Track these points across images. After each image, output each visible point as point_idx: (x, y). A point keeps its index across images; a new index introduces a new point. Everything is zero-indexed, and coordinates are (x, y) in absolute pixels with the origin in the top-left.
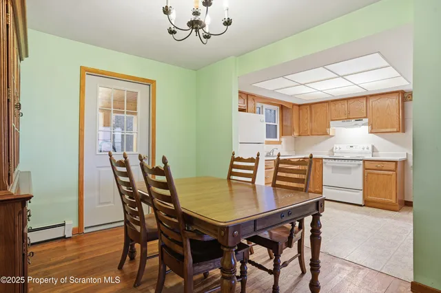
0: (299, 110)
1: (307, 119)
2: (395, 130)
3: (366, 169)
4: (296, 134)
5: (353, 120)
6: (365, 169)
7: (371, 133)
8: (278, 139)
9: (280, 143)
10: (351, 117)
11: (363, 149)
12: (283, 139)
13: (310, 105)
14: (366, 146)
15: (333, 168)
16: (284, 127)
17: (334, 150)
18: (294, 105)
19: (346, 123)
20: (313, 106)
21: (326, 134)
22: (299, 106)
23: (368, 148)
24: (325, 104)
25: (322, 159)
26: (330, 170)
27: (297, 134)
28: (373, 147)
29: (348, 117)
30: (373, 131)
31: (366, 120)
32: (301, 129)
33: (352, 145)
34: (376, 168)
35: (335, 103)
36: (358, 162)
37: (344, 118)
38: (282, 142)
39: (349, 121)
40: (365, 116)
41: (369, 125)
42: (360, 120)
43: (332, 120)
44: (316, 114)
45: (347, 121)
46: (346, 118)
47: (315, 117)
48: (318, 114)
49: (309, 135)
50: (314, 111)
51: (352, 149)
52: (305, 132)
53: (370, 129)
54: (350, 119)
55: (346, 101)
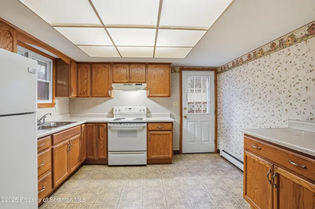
0: (78, 68)
1: (86, 78)
2: (167, 95)
3: (150, 131)
4: (73, 95)
5: (134, 84)
6: (148, 130)
7: (149, 97)
8: (50, 101)
10: (132, 81)
12: (57, 101)
13: (90, 64)
16: (58, 86)
17: (114, 112)
18: (72, 61)
19: (127, 87)
20: (93, 65)
21: (107, 96)
22: (78, 63)
23: (144, 110)
24: (107, 66)
25: (106, 123)
26: (116, 135)
27: (76, 95)
28: (147, 109)
29: (129, 81)
30: (151, 95)
31: (145, 85)
32: (79, 89)
33: (130, 107)
35: (117, 65)
36: (143, 125)
37: (126, 81)
38: (55, 104)
39: (130, 85)
40: (144, 81)
41: (147, 90)
42: (140, 85)
43: (114, 82)
44: (96, 75)
45: (128, 85)
46: (128, 81)
47: (95, 78)
48: (99, 75)
49: (88, 97)
50: (95, 71)
51: (131, 111)
52: (84, 94)
53: (148, 93)
54: (131, 82)
55: (128, 65)
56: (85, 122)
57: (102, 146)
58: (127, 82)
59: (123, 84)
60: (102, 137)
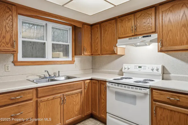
0: (91, 29)
1: (98, 38)
3: (155, 101)
4: (86, 53)
5: (140, 37)
6: (153, 100)
7: (161, 51)
8: (70, 59)
9: (72, 62)
10: (138, 33)
11: (152, 70)
12: (77, 59)
13: (100, 24)
14: (155, 67)
15: (117, 93)
17: (123, 70)
18: (84, 24)
19: (133, 41)
20: (102, 24)
21: (113, 53)
22: (92, 25)
23: (157, 70)
24: (113, 21)
25: (106, 82)
27: (89, 54)
28: (163, 68)
30: (163, 49)
31: (155, 36)
32: (93, 48)
33: (140, 65)
34: (168, 101)
35: (122, 18)
36: (144, 91)
37: (131, 35)
38: (75, 61)
39: (136, 38)
40: (153, 30)
41: (158, 42)
42: (148, 36)
43: (119, 38)
44: (104, 33)
45: (134, 38)
46: (133, 34)
47: (104, 37)
48: (106, 33)
49: (99, 55)
50: (103, 30)
51: (142, 70)
52: (96, 52)
53: (160, 47)
54: (136, 35)
55: (133, 15)
56: (90, 78)
57: (103, 105)
58: (133, 36)
59: (128, 39)
60: (103, 95)
